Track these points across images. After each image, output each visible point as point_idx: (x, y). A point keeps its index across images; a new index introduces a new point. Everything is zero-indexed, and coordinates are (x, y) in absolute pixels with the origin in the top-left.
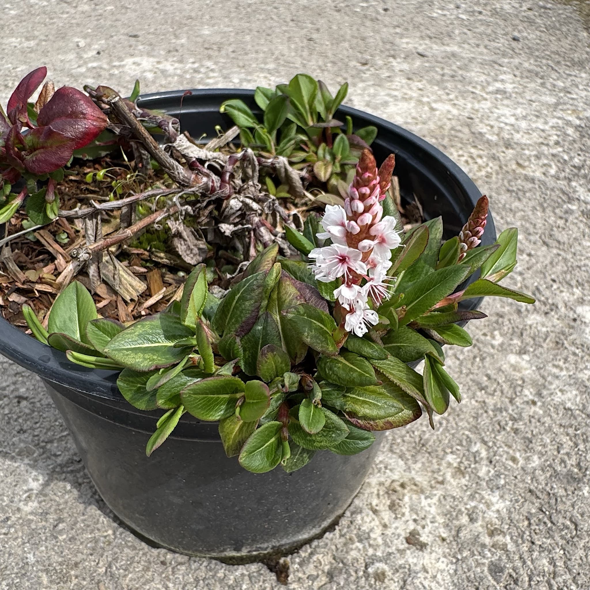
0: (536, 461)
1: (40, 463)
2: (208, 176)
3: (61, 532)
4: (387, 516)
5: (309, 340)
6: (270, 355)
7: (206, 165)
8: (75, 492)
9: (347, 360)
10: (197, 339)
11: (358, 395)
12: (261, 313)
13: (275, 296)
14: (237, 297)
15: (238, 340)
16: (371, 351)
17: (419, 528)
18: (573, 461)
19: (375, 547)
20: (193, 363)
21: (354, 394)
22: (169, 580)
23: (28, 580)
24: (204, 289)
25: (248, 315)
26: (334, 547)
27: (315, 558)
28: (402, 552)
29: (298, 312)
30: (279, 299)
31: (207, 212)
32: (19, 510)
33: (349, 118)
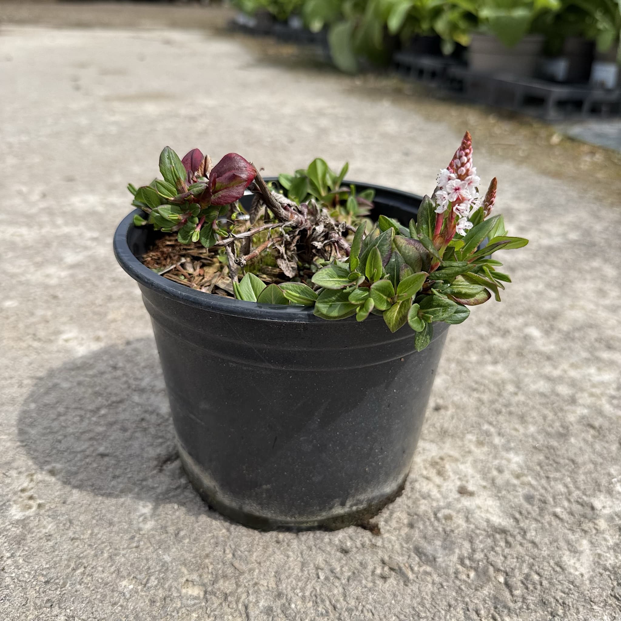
0: (532, 429)
1: (143, 496)
2: (296, 214)
3: (184, 537)
4: (437, 480)
7: (292, 208)
8: (183, 509)
17: (464, 483)
18: (557, 424)
19: (438, 501)
22: (288, 550)
23: (172, 573)
26: (405, 507)
27: (395, 515)
28: (458, 500)
32: (140, 529)
33: (352, 186)
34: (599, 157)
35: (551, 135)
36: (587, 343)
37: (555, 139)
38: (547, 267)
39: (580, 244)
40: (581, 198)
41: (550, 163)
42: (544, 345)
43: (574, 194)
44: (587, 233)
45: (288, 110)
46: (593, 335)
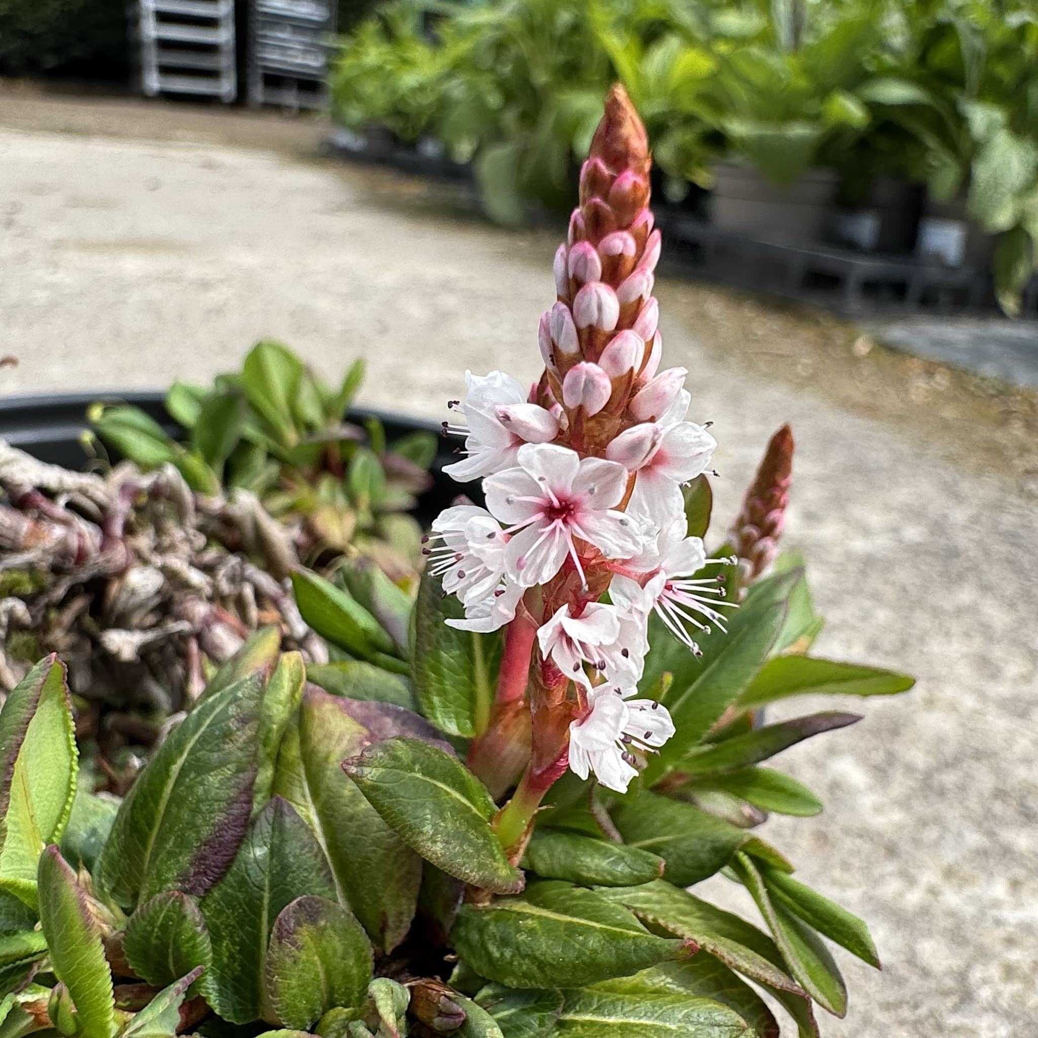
2: (65, 523)
5: (438, 848)
6: (305, 934)
7: (62, 501)
9: (545, 905)
10: (47, 933)
11: (599, 1010)
12: (256, 807)
13: (294, 751)
14: (175, 769)
15: (191, 905)
16: (605, 864)
20: (38, 1021)
21: (585, 1009)
24: (64, 761)
25: (219, 817)
29: (395, 758)
30: (308, 757)
31: (68, 616)
33: (375, 426)
34: (942, 381)
35: (852, 340)
36: (973, 803)
37: (862, 346)
38: (867, 604)
39: (927, 553)
40: (918, 456)
41: (855, 389)
42: (878, 809)
43: (905, 449)
44: (939, 527)
45: (388, 279)
46: (985, 780)
